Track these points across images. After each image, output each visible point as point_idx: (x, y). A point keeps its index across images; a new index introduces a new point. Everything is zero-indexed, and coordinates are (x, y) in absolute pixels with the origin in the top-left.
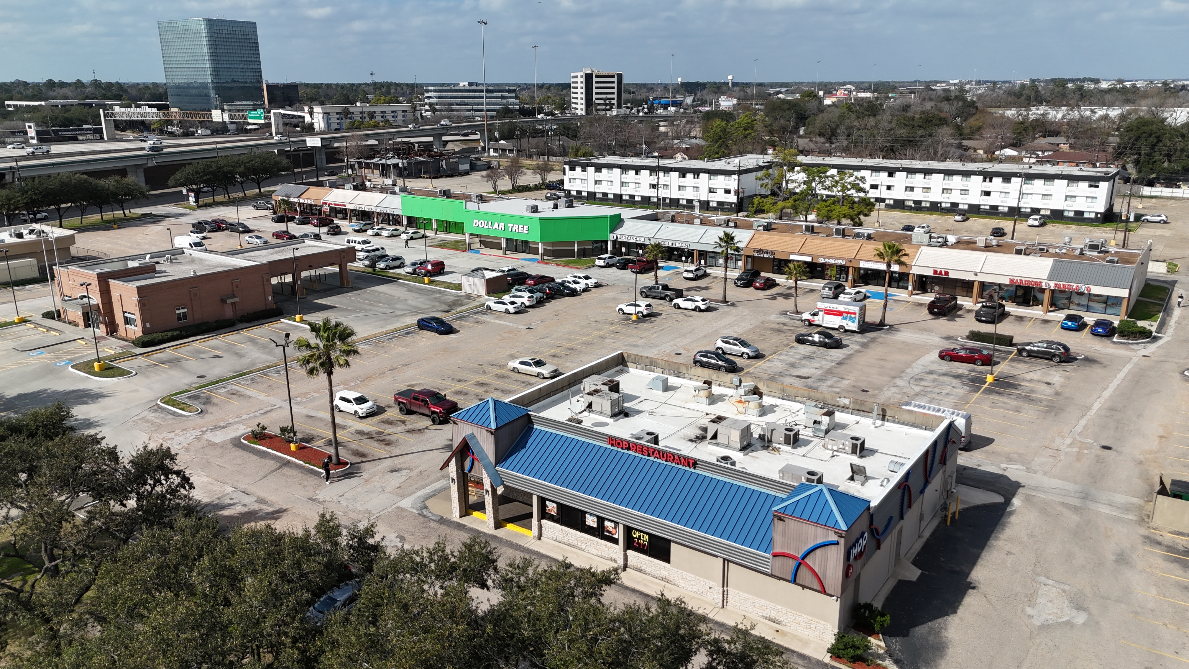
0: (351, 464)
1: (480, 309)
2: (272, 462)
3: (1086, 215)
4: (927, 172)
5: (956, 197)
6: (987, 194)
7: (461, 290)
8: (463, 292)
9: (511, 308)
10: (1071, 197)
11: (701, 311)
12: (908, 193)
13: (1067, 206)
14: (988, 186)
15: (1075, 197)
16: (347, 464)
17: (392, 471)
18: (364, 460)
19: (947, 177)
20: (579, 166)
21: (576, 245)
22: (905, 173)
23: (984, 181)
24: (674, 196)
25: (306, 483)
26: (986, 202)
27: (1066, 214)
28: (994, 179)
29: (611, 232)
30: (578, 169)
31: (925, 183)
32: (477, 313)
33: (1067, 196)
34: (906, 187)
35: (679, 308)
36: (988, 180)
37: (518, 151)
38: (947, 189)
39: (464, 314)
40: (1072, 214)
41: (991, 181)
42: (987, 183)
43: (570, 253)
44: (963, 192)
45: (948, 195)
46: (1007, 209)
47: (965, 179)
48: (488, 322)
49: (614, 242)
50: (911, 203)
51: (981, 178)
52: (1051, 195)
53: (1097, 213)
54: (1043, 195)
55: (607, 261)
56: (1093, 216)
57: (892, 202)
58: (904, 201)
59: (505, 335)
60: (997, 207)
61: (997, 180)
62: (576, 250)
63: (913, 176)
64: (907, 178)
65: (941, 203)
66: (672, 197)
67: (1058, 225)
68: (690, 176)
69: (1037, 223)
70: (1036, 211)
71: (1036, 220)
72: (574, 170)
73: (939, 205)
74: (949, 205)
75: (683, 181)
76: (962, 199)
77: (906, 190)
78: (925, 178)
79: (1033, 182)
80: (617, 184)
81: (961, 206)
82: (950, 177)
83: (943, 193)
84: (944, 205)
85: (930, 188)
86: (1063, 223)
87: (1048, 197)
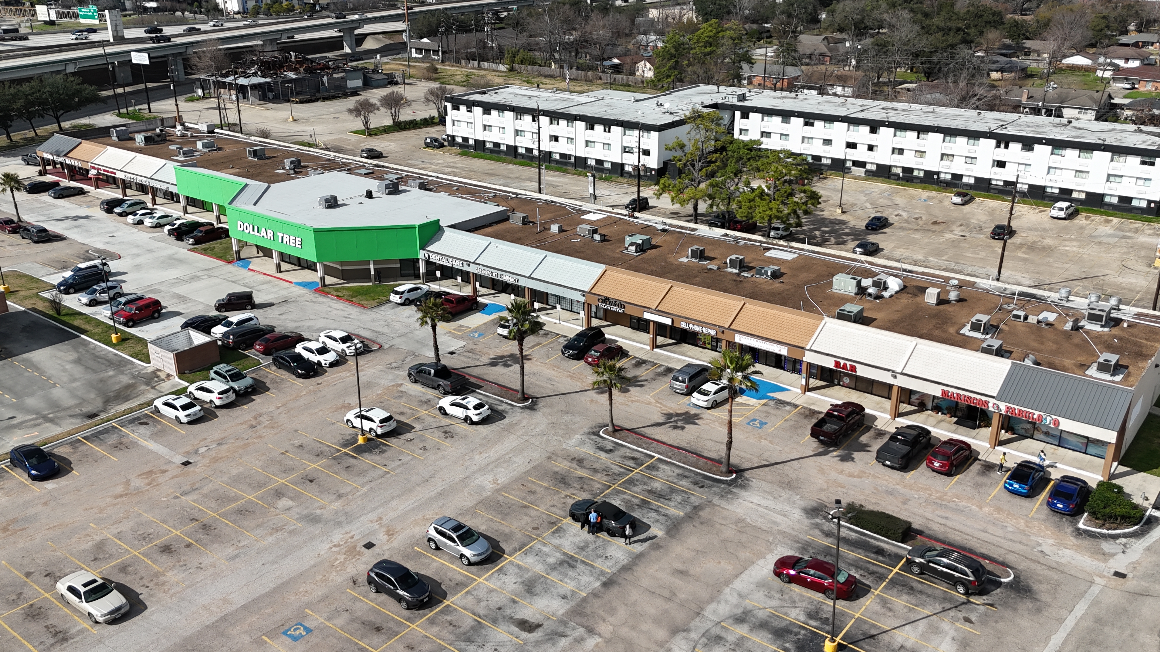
3: (1135, 203)
4: (921, 130)
5: (958, 167)
6: (1001, 164)
7: (149, 362)
8: (151, 367)
10: (1116, 176)
11: (473, 423)
12: (896, 156)
13: (1110, 189)
14: (1002, 154)
15: (1121, 176)
19: (948, 139)
20: (463, 104)
21: (372, 266)
22: (893, 130)
23: (998, 146)
24: (581, 154)
26: (998, 176)
27: (1107, 199)
28: (1011, 145)
29: (423, 249)
30: (463, 108)
31: (919, 145)
33: (1109, 175)
34: (894, 149)
35: (445, 414)
36: (1002, 145)
38: (948, 155)
40: (1115, 200)
41: (1006, 147)
42: (1002, 150)
44: (969, 160)
45: (948, 163)
46: (1027, 187)
47: (971, 141)
49: (428, 262)
50: (899, 171)
51: (993, 142)
52: (1088, 172)
53: (1150, 202)
54: (1077, 171)
55: (405, 296)
56: (1144, 204)
57: (874, 168)
58: (890, 167)
60: (1014, 183)
61: (1015, 147)
62: (372, 273)
63: (903, 133)
64: (895, 135)
65: (938, 173)
66: (578, 155)
67: (1094, 217)
68: (599, 128)
69: (1062, 214)
70: (1065, 194)
71: (1061, 209)
72: (458, 109)
73: (935, 177)
74: (949, 177)
75: (590, 135)
76: (967, 169)
77: (893, 153)
78: (918, 138)
79: (1063, 152)
80: (510, 132)
81: (965, 180)
82: (953, 139)
83: (942, 159)
84: (942, 176)
85: (925, 152)
86: (1101, 213)
87: (1084, 175)
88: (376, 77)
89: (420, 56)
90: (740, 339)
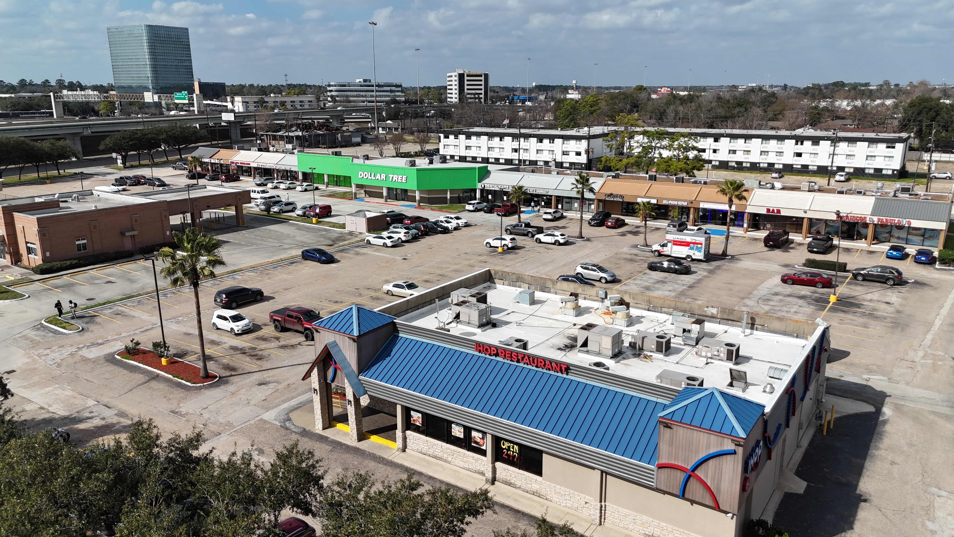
0: (220, 377)
1: (361, 243)
2: (141, 376)
3: (884, 172)
4: (747, 137)
5: (772, 158)
6: (799, 155)
7: (345, 228)
8: (346, 230)
9: (389, 242)
10: (872, 156)
11: (560, 244)
12: (732, 155)
13: (868, 164)
14: (799, 148)
15: (875, 156)
16: (216, 377)
17: (261, 384)
18: (233, 373)
19: (764, 142)
20: (452, 134)
21: (449, 193)
22: (729, 139)
23: (797, 144)
24: (533, 158)
25: (171, 396)
26: (798, 162)
27: (867, 171)
28: (805, 143)
29: (479, 182)
30: (452, 137)
31: (746, 147)
32: (357, 247)
33: (868, 156)
34: (730, 151)
35: (541, 242)
36: (799, 143)
37: (402, 129)
38: (765, 152)
39: (346, 247)
40: (872, 171)
41: (802, 144)
42: (799, 146)
43: (443, 201)
44: (778, 154)
45: (765, 157)
46: (816, 167)
47: (780, 142)
48: (367, 254)
49: (482, 191)
50: (734, 164)
51: (794, 141)
52: (854, 155)
53: (893, 170)
54: (847, 155)
55: (476, 206)
56: (890, 172)
57: (717, 163)
58: (728, 162)
59: (382, 264)
60: (808, 166)
61: (808, 144)
62: (448, 197)
63: (735, 141)
64: (730, 142)
65: (759, 164)
66: (531, 159)
67: (860, 181)
68: (546, 141)
69: (843, 179)
70: (842, 168)
71: (841, 177)
72: (448, 138)
73: (757, 166)
74: (766, 165)
75: (540, 146)
76: (777, 160)
77: (729, 153)
78: (745, 142)
79: (839, 144)
80: (484, 149)
81: (777, 166)
82: (767, 142)
83: (761, 154)
84: (762, 165)
85: (750, 151)
86: (865, 179)
87: (852, 157)
89: (384, 132)
90: (703, 205)
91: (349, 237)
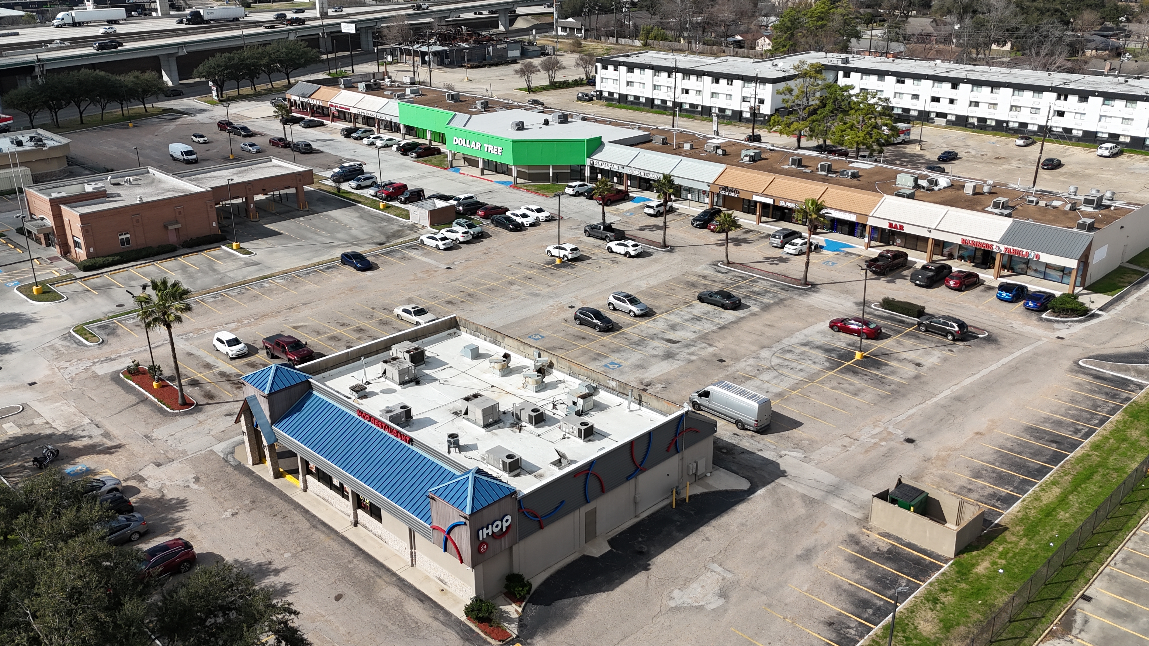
0: (197, 405)
1: (415, 243)
4: (995, 85)
5: (1024, 116)
6: (1061, 114)
7: (409, 219)
8: (409, 222)
11: (631, 256)
12: (973, 108)
14: (1061, 105)
16: (193, 404)
17: (227, 415)
18: (210, 402)
19: (1016, 93)
20: (611, 64)
21: (551, 170)
22: (970, 86)
23: (1059, 98)
24: (707, 103)
25: (150, 421)
26: (1058, 124)
28: (1070, 97)
29: (589, 157)
31: (992, 98)
32: (408, 247)
34: (971, 102)
35: (611, 252)
36: (1062, 98)
37: (586, 30)
38: (1016, 107)
39: (396, 247)
41: (1066, 99)
42: (1062, 102)
43: (545, 177)
44: (1034, 111)
45: (1016, 113)
46: (1081, 133)
47: (1036, 95)
48: (413, 258)
49: (592, 168)
50: (975, 120)
51: (1055, 95)
52: (1133, 120)
54: (1123, 119)
55: (578, 189)
57: (954, 118)
58: (966, 118)
59: (420, 275)
60: (1071, 130)
61: (1073, 99)
62: (551, 175)
63: (979, 89)
64: (972, 91)
65: (1007, 122)
66: (704, 105)
67: (1135, 156)
69: (1107, 153)
70: (1114, 137)
71: (1107, 149)
72: (607, 69)
73: (1005, 125)
74: (1016, 125)
75: (715, 88)
76: (1032, 118)
77: (970, 105)
78: (992, 92)
79: (1113, 103)
80: (649, 87)
81: (1030, 127)
82: (1021, 93)
83: (1011, 110)
84: (1011, 125)
85: (996, 104)
86: (1142, 153)
87: (1130, 122)
88: (531, 48)
89: (565, 34)
91: (409, 232)
